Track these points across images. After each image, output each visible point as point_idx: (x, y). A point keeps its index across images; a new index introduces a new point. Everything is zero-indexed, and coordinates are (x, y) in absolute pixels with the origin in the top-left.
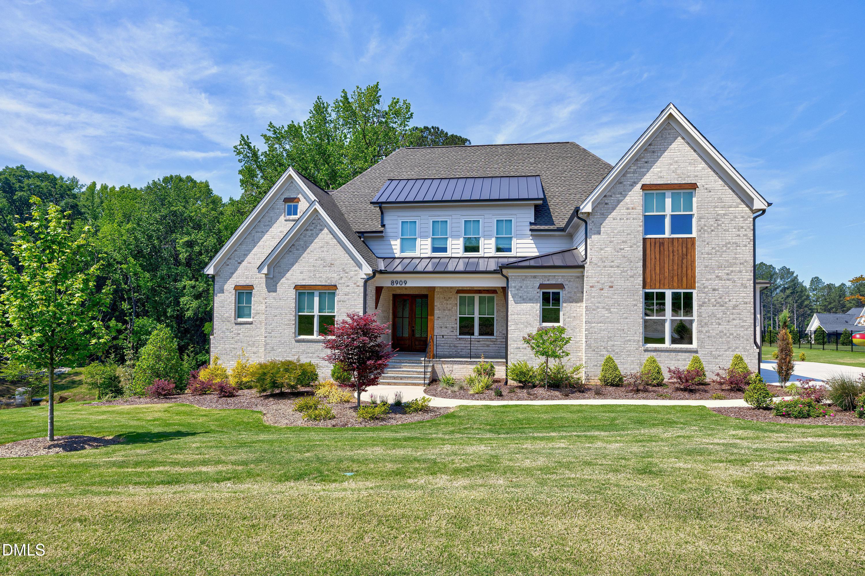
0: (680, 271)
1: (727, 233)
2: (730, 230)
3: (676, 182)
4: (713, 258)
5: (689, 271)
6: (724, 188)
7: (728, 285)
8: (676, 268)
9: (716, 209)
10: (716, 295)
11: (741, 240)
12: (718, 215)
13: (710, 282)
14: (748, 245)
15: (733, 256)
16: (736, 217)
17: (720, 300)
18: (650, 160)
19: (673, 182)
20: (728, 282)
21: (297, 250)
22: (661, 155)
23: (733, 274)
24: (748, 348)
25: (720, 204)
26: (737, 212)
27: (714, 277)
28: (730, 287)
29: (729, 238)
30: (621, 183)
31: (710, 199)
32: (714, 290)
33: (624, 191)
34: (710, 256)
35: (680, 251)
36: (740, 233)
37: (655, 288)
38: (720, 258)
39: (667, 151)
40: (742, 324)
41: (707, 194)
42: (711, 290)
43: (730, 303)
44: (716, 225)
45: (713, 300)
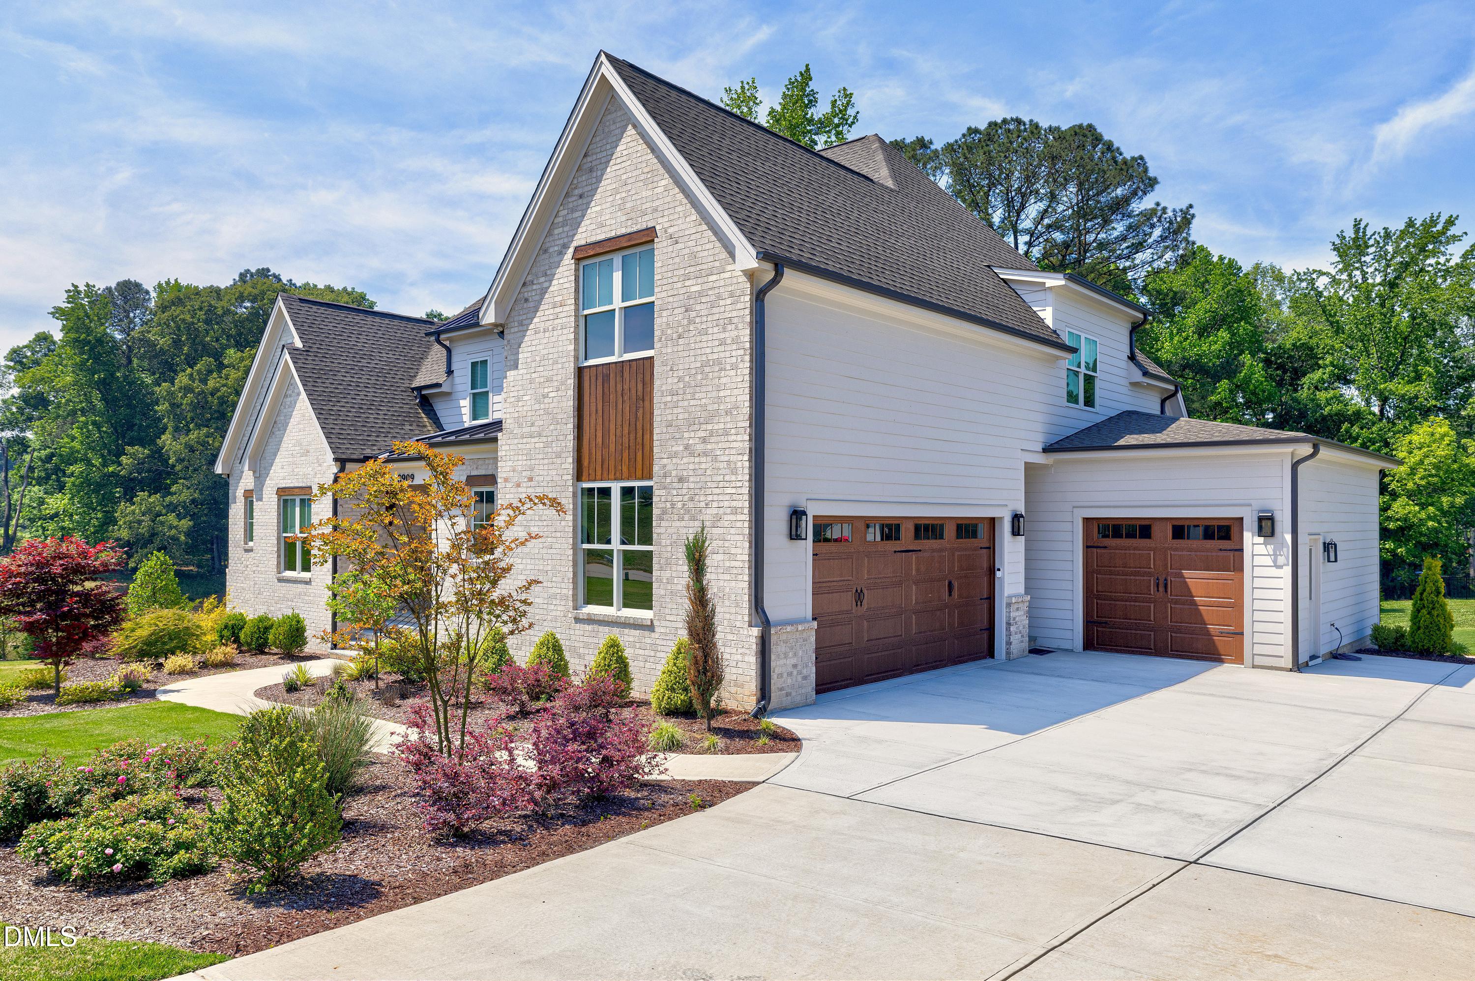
0: (632, 436)
1: (704, 338)
2: (710, 331)
3: (623, 231)
4: (680, 404)
5: (647, 437)
6: (700, 228)
7: (703, 466)
8: (626, 431)
9: (687, 283)
10: (684, 491)
11: (728, 354)
12: (689, 298)
13: (674, 460)
14: (741, 365)
15: (714, 394)
16: (719, 297)
17: (691, 505)
18: (586, 189)
19: (618, 233)
20: (703, 459)
21: (279, 430)
22: (602, 175)
23: (713, 440)
24: (738, 624)
25: (692, 269)
26: (722, 283)
27: (681, 448)
28: (709, 472)
29: (708, 350)
30: (546, 251)
31: (677, 260)
32: (681, 480)
33: (550, 268)
34: (675, 398)
35: (633, 391)
36: (727, 335)
37: (595, 480)
38: (692, 402)
39: (612, 163)
40: (727, 564)
41: (670, 249)
42: (676, 480)
43: (709, 511)
44: (685, 322)
45: (679, 505)
